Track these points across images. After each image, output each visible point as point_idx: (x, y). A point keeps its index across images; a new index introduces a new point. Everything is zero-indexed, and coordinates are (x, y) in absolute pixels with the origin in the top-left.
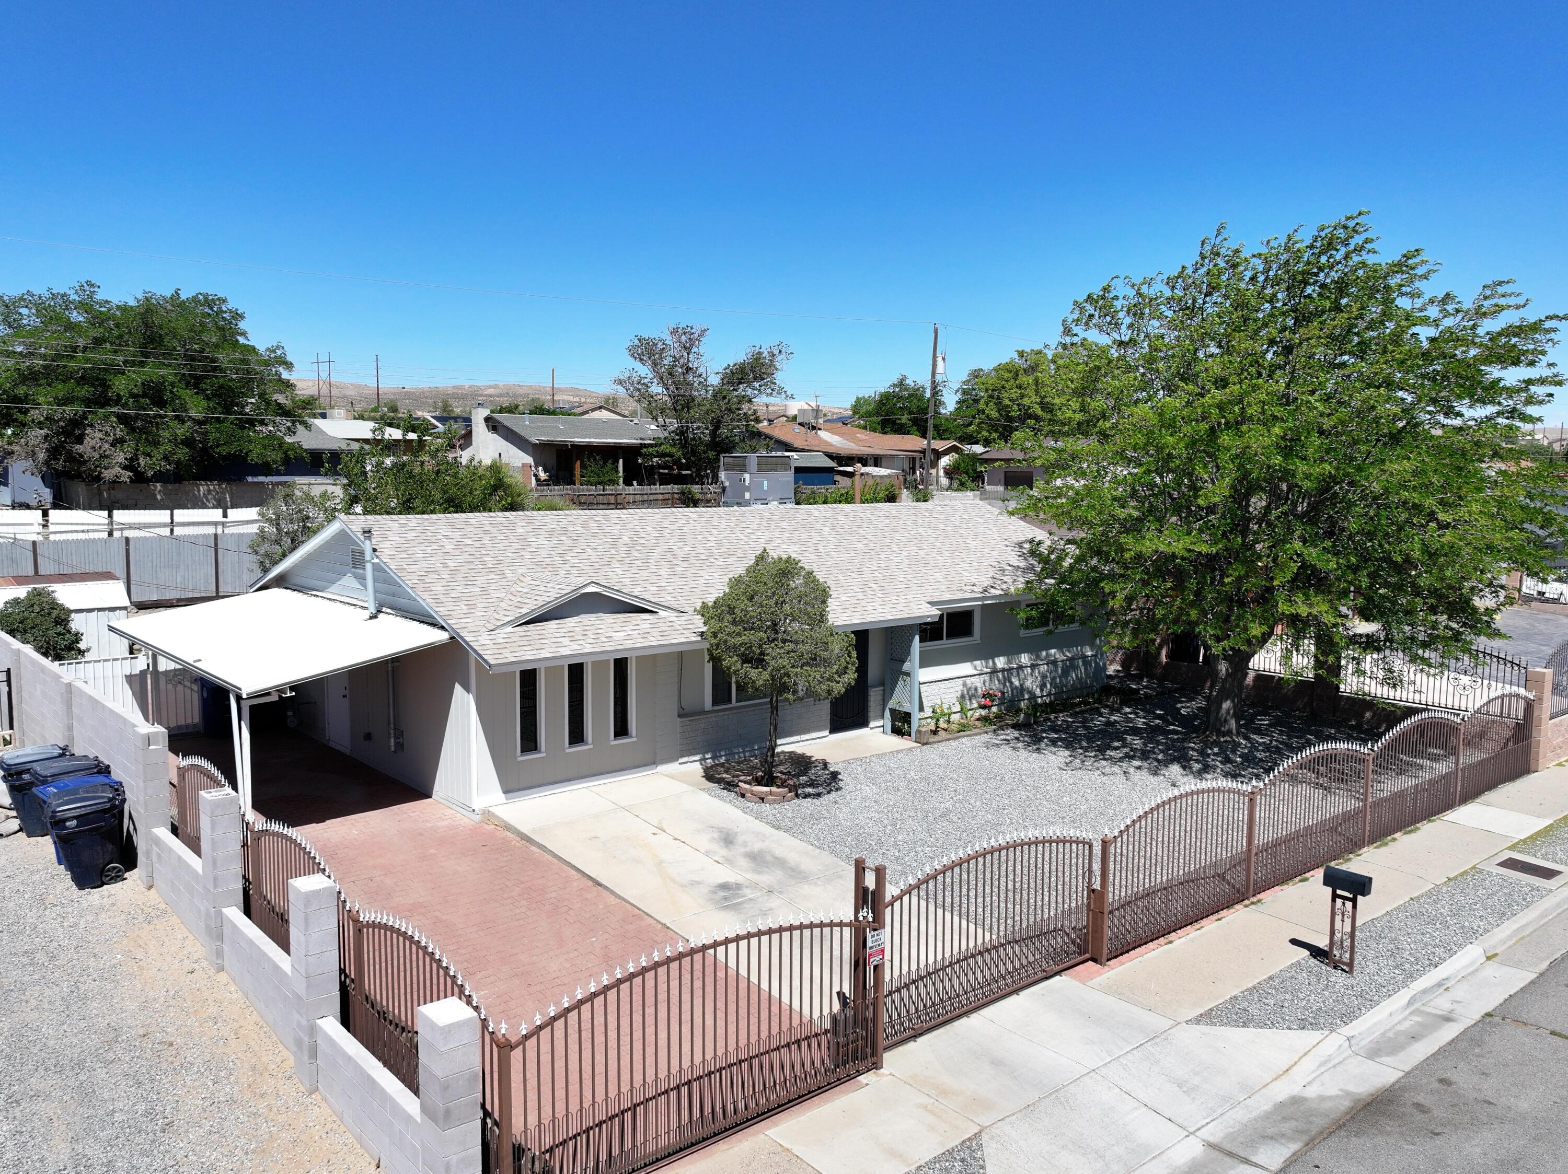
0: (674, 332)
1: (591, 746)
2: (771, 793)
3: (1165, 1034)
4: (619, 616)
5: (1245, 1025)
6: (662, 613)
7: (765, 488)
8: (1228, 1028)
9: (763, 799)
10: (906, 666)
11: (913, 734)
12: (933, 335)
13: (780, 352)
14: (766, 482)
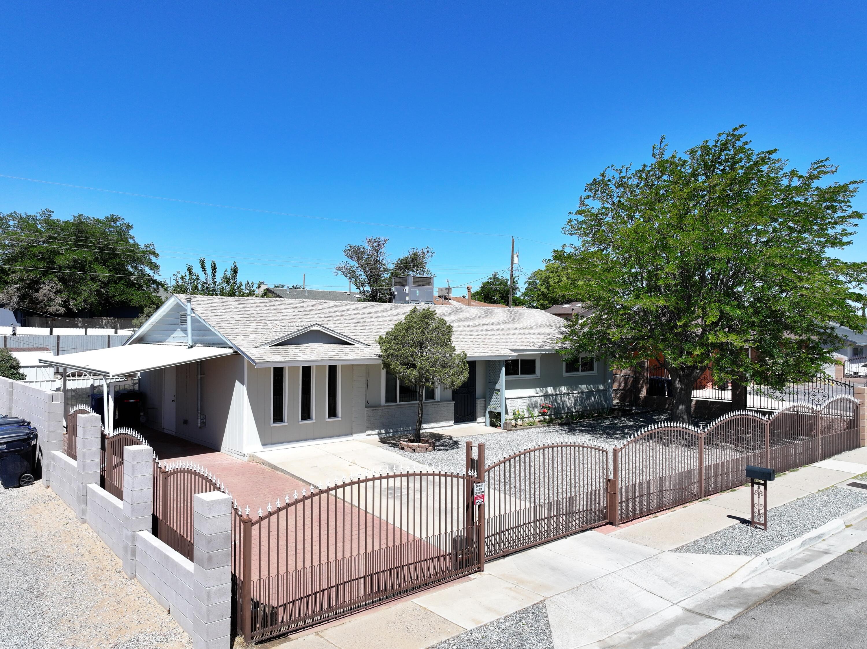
0: (369, 241)
1: (314, 421)
2: (419, 447)
3: (656, 556)
4: (332, 345)
5: (703, 553)
6: (356, 345)
7: (417, 295)
8: (694, 554)
9: (414, 450)
10: (498, 386)
11: (502, 425)
12: (512, 243)
13: (428, 252)
14: (418, 292)
